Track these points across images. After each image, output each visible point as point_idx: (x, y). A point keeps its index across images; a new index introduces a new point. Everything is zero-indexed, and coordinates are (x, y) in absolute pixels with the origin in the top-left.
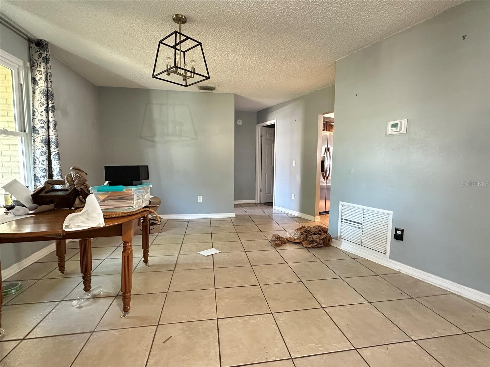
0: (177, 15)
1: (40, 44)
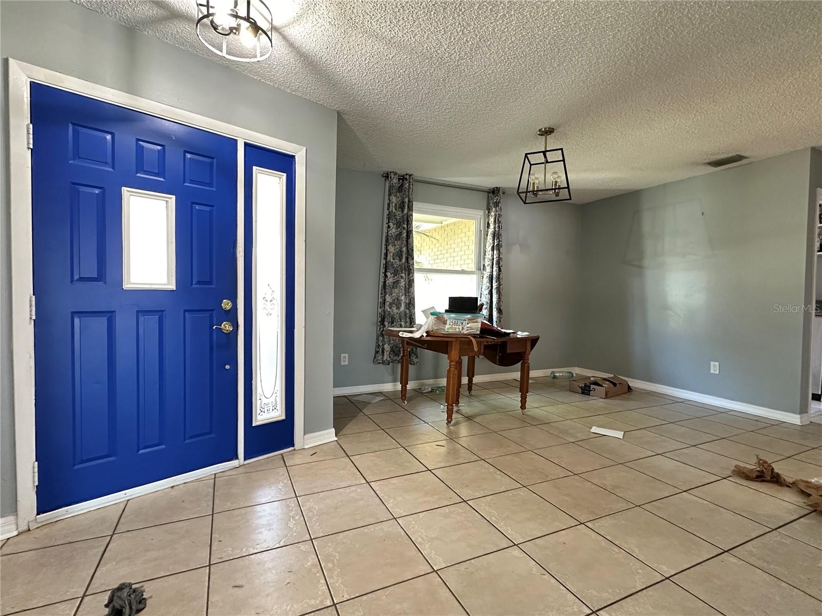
0: (540, 130)
1: (495, 191)
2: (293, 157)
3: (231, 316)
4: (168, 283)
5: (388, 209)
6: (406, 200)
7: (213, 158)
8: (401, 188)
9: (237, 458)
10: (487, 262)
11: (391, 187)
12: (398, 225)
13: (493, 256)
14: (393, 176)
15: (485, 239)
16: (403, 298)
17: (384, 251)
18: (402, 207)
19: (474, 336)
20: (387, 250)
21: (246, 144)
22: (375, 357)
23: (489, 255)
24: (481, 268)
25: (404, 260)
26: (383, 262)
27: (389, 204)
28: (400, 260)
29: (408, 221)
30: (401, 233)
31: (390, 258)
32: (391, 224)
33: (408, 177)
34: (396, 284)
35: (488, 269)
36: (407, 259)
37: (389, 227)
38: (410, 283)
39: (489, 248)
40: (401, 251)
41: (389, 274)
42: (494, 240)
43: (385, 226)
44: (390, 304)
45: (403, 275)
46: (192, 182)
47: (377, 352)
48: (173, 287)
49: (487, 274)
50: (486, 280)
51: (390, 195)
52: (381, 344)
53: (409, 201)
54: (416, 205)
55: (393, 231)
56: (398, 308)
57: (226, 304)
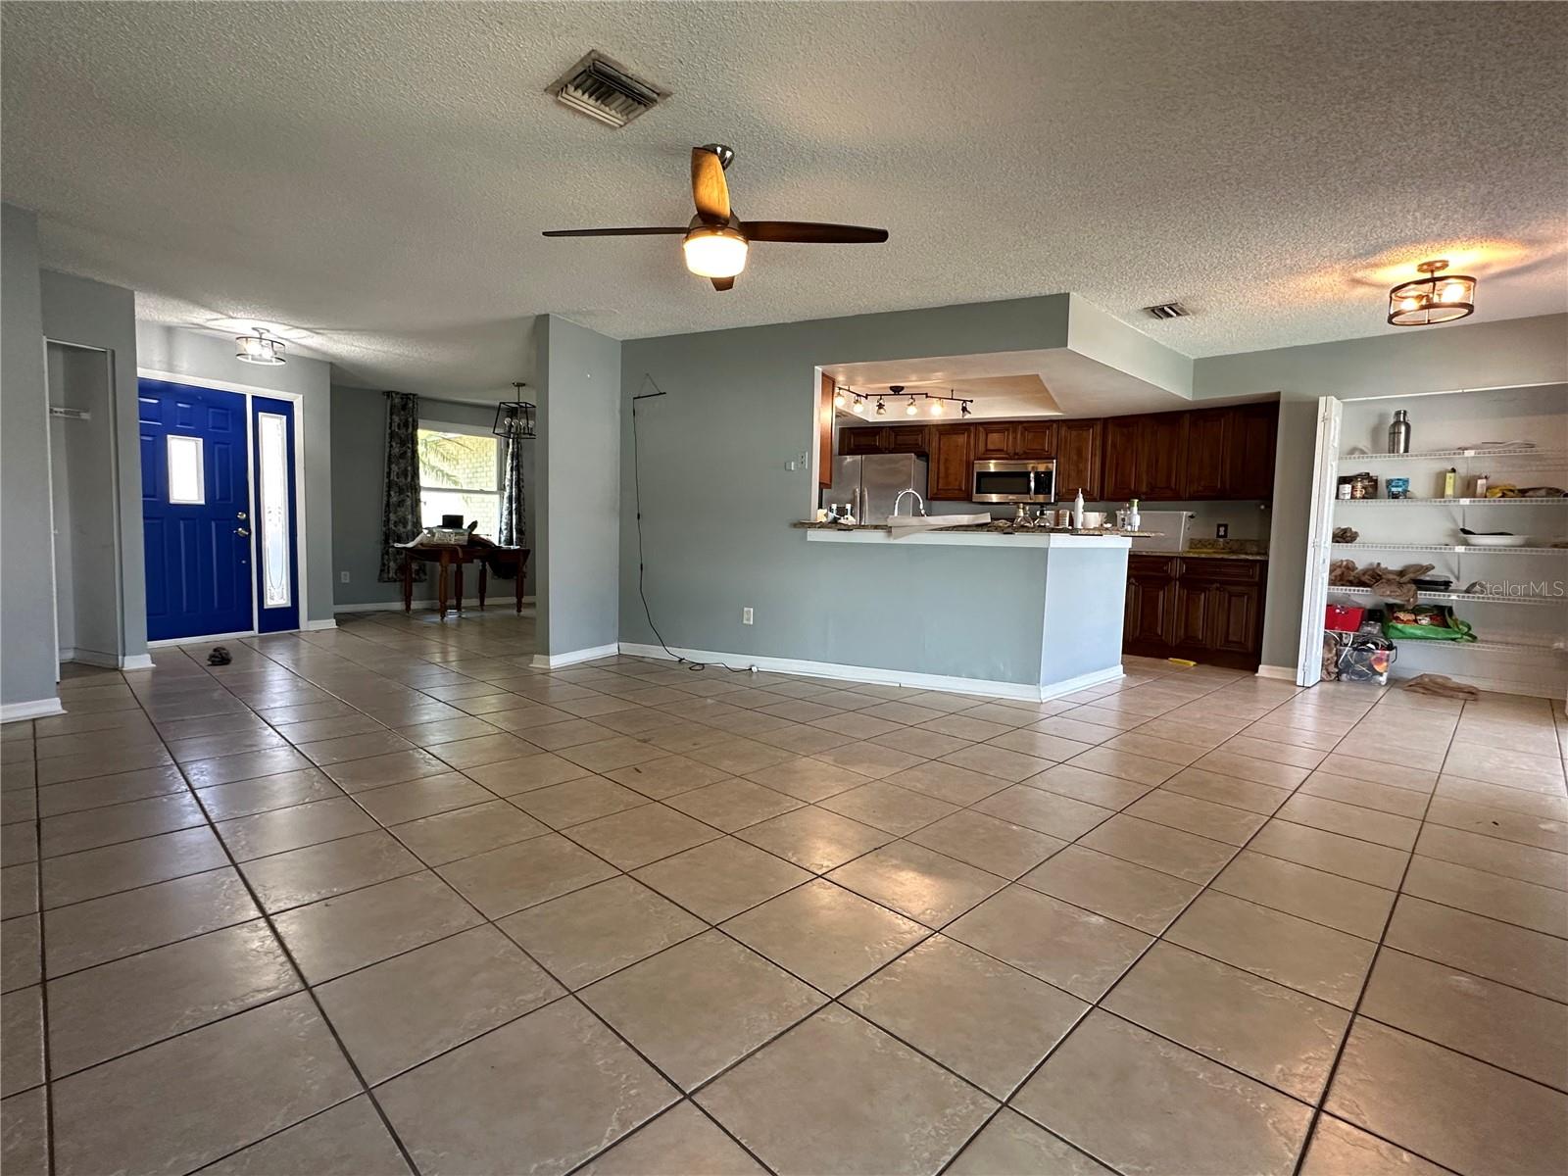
2: (292, 403)
3: (246, 524)
4: (199, 500)
5: (390, 428)
6: (411, 420)
7: (227, 410)
8: (404, 407)
9: (252, 629)
10: (507, 483)
11: (392, 407)
12: (403, 443)
13: (512, 476)
14: (394, 395)
15: (506, 459)
16: (410, 517)
17: (386, 470)
18: (406, 425)
19: (461, 546)
20: (390, 469)
21: (253, 397)
22: (380, 575)
23: (508, 476)
24: (501, 488)
25: (409, 479)
26: (386, 480)
27: (391, 424)
28: (406, 479)
29: (413, 441)
30: (405, 452)
31: (393, 477)
32: (394, 444)
33: (411, 397)
34: (401, 503)
35: (508, 489)
36: (413, 478)
37: (391, 446)
38: (417, 502)
39: (508, 469)
40: (406, 470)
41: (392, 493)
42: (512, 461)
43: (387, 445)
44: (395, 522)
45: (409, 494)
46: (213, 428)
47: (382, 571)
48: (203, 502)
49: (506, 494)
50: (506, 501)
51: (391, 414)
52: (386, 563)
53: (414, 421)
54: (421, 422)
55: (396, 450)
56: (405, 527)
57: (242, 516)
